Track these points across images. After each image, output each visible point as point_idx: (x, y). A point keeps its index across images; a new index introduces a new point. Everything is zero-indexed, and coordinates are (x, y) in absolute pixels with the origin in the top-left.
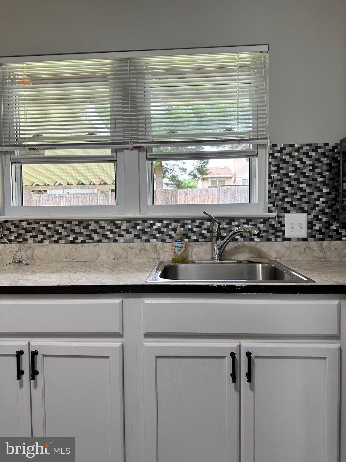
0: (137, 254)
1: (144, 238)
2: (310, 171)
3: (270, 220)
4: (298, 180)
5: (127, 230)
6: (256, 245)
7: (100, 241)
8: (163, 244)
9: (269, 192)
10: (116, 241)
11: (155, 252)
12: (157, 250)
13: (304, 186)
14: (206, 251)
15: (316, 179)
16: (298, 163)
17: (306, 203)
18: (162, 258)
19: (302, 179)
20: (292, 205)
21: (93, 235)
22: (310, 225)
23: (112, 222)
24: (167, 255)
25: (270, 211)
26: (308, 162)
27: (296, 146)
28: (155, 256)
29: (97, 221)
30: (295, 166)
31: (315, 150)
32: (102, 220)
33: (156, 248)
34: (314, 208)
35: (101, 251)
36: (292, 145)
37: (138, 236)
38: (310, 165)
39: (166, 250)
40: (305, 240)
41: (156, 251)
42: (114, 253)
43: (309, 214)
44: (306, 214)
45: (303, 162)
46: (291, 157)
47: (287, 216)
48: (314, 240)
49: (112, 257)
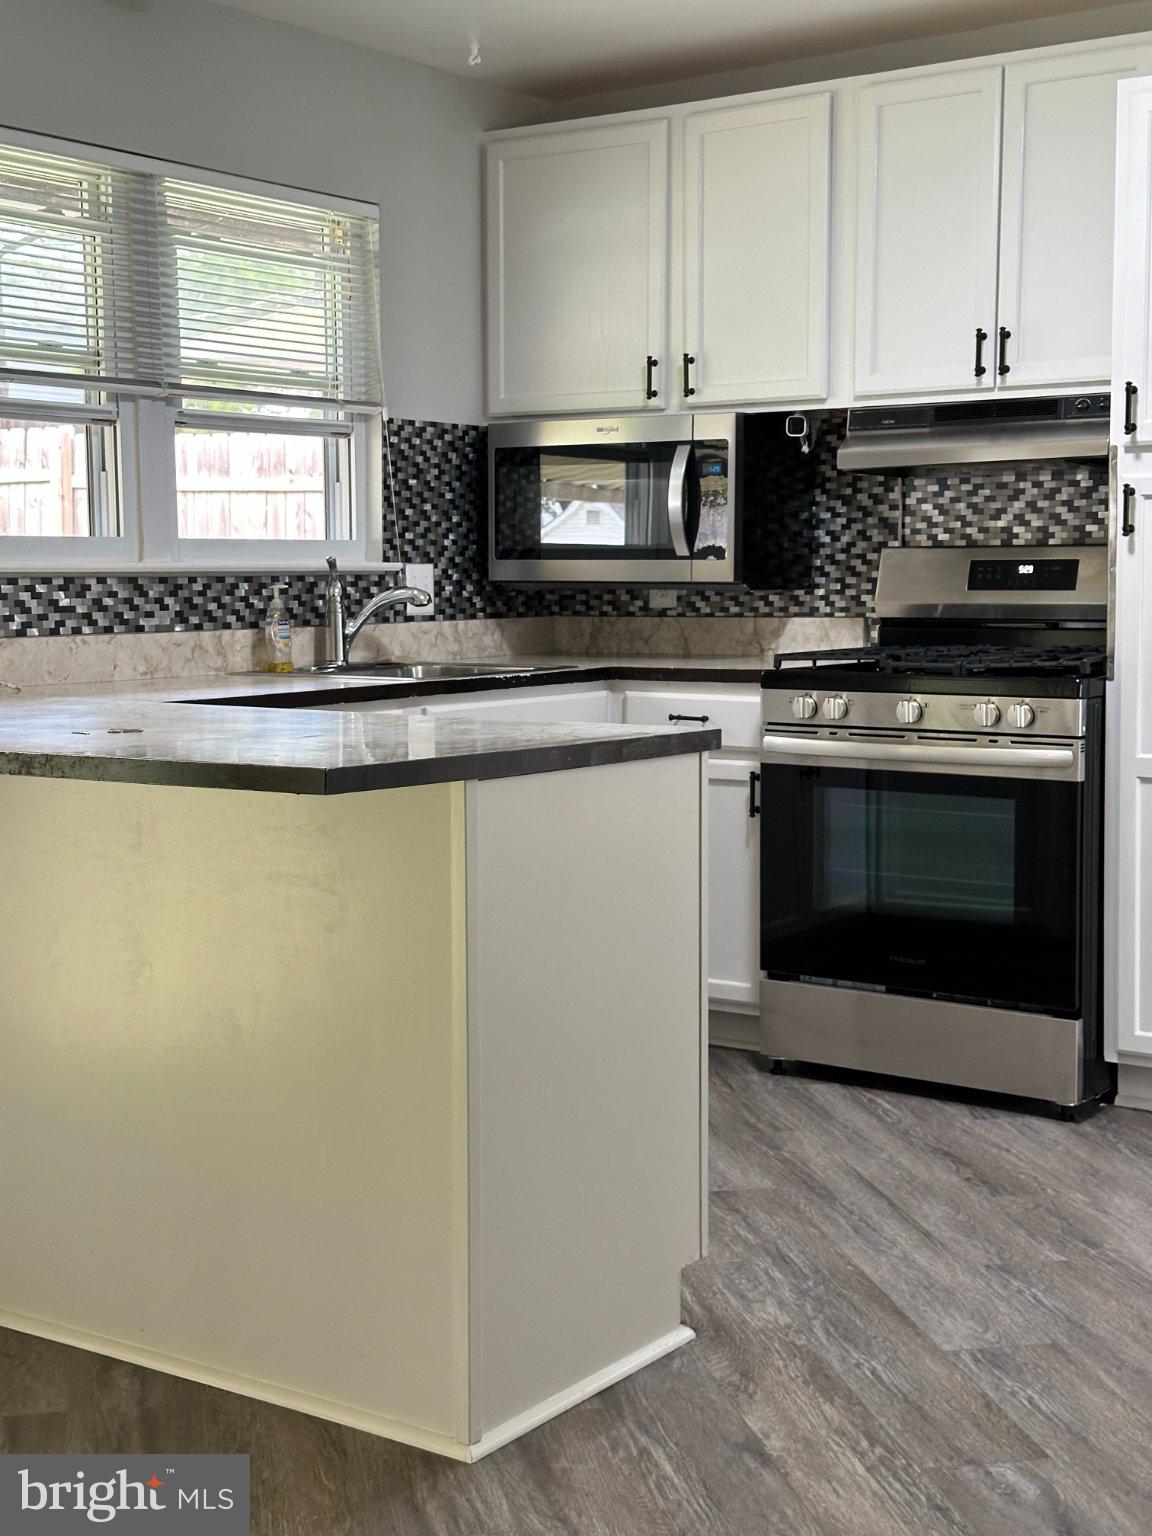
0: (188, 660)
1: (194, 620)
2: (437, 478)
3: (387, 578)
4: (420, 494)
5: (159, 601)
6: (374, 630)
7: (108, 630)
8: (233, 635)
9: (385, 517)
10: (140, 629)
11: (219, 654)
12: (222, 648)
13: (428, 507)
14: (302, 646)
15: (442, 495)
16: (420, 459)
17: (433, 543)
18: (230, 666)
19: (426, 494)
20: (415, 548)
21: (96, 615)
22: (439, 586)
23: (131, 580)
24: (239, 659)
25: (386, 559)
26: (435, 460)
27: (417, 424)
28: (219, 662)
29: (101, 580)
30: (416, 465)
31: (441, 437)
32: (113, 575)
33: (221, 644)
34: (441, 554)
35: (121, 655)
36: (412, 423)
37: (181, 618)
38: (437, 466)
39: (238, 648)
40: (432, 618)
41: (221, 652)
42: (145, 659)
43: (436, 567)
44: (431, 566)
45: (427, 459)
46: (412, 447)
47: (409, 567)
48: (445, 619)
49: (142, 669)
